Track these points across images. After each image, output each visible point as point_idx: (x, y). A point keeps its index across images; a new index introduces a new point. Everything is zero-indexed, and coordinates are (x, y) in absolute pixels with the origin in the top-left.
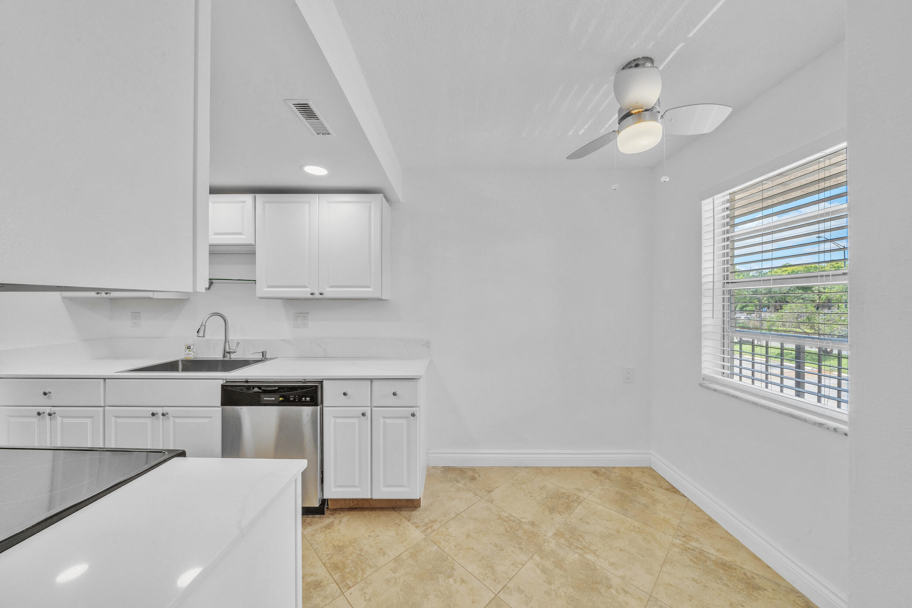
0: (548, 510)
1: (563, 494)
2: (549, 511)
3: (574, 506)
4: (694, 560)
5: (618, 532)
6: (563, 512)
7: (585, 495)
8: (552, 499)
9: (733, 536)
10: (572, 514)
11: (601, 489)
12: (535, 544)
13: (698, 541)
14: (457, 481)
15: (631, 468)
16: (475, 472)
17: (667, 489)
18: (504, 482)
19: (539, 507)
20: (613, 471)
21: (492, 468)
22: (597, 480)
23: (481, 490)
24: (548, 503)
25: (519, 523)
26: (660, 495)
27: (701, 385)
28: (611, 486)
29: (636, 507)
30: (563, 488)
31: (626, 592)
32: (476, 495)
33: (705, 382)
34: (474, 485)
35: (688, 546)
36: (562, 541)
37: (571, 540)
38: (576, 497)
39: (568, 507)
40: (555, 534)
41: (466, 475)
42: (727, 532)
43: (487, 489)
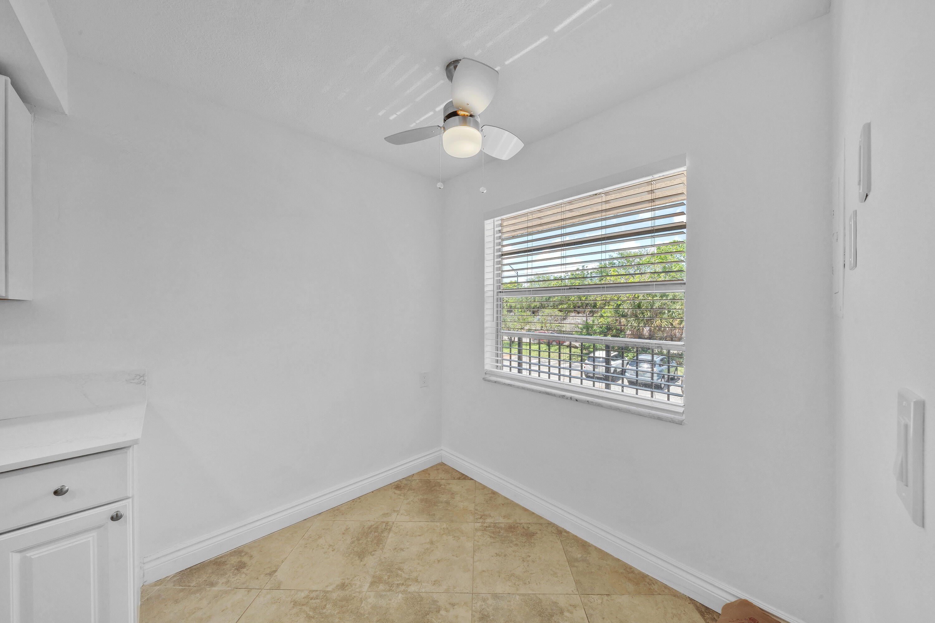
0: (357, 558)
1: (369, 528)
2: (359, 557)
3: (385, 536)
4: (492, 535)
5: (432, 543)
6: (376, 551)
7: (393, 517)
8: (359, 540)
9: (509, 499)
10: (385, 548)
11: (407, 504)
12: (351, 612)
13: (490, 516)
14: (212, 584)
15: (427, 469)
16: (243, 554)
17: (459, 479)
18: (292, 549)
19: (346, 558)
20: (413, 478)
21: (269, 537)
22: (400, 495)
23: (257, 579)
24: (355, 549)
25: (325, 596)
26: (456, 486)
27: (484, 379)
28: (414, 496)
29: (440, 507)
30: (369, 521)
31: (453, 605)
32: (249, 590)
33: (487, 376)
34: (243, 576)
35: (485, 525)
36: (382, 587)
37: (390, 580)
38: (384, 525)
39: (379, 541)
40: (372, 584)
41: (228, 566)
42: (505, 498)
43: (268, 572)
